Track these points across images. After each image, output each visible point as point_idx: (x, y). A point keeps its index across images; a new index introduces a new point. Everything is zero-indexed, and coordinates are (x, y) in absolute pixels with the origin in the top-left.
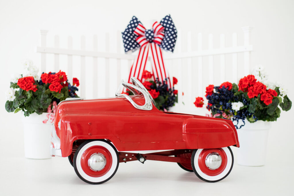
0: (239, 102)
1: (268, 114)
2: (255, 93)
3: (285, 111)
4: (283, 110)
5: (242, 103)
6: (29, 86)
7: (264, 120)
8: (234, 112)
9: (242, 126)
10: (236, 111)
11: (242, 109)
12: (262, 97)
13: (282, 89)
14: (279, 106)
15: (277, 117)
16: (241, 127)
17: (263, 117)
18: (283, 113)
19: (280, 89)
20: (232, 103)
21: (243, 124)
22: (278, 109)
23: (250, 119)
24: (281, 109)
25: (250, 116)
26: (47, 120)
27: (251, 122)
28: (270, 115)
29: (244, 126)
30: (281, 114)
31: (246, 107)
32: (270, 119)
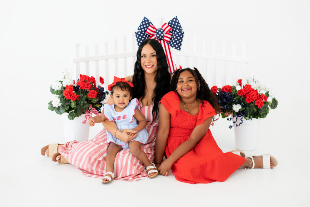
0: (238, 104)
1: (260, 113)
2: (251, 99)
3: (273, 109)
4: (271, 108)
5: (240, 105)
6: (74, 97)
7: (257, 118)
8: (234, 112)
9: (241, 123)
10: (236, 112)
11: (240, 110)
12: (256, 103)
13: (271, 93)
14: (269, 106)
15: (267, 114)
16: (240, 125)
17: (256, 115)
18: (271, 111)
19: (269, 93)
20: (233, 105)
21: (241, 122)
22: (268, 108)
23: (246, 118)
24: (269, 107)
25: (247, 116)
26: (86, 121)
27: (246, 119)
28: (262, 114)
29: (242, 123)
30: (269, 111)
31: (244, 109)
32: (262, 116)
